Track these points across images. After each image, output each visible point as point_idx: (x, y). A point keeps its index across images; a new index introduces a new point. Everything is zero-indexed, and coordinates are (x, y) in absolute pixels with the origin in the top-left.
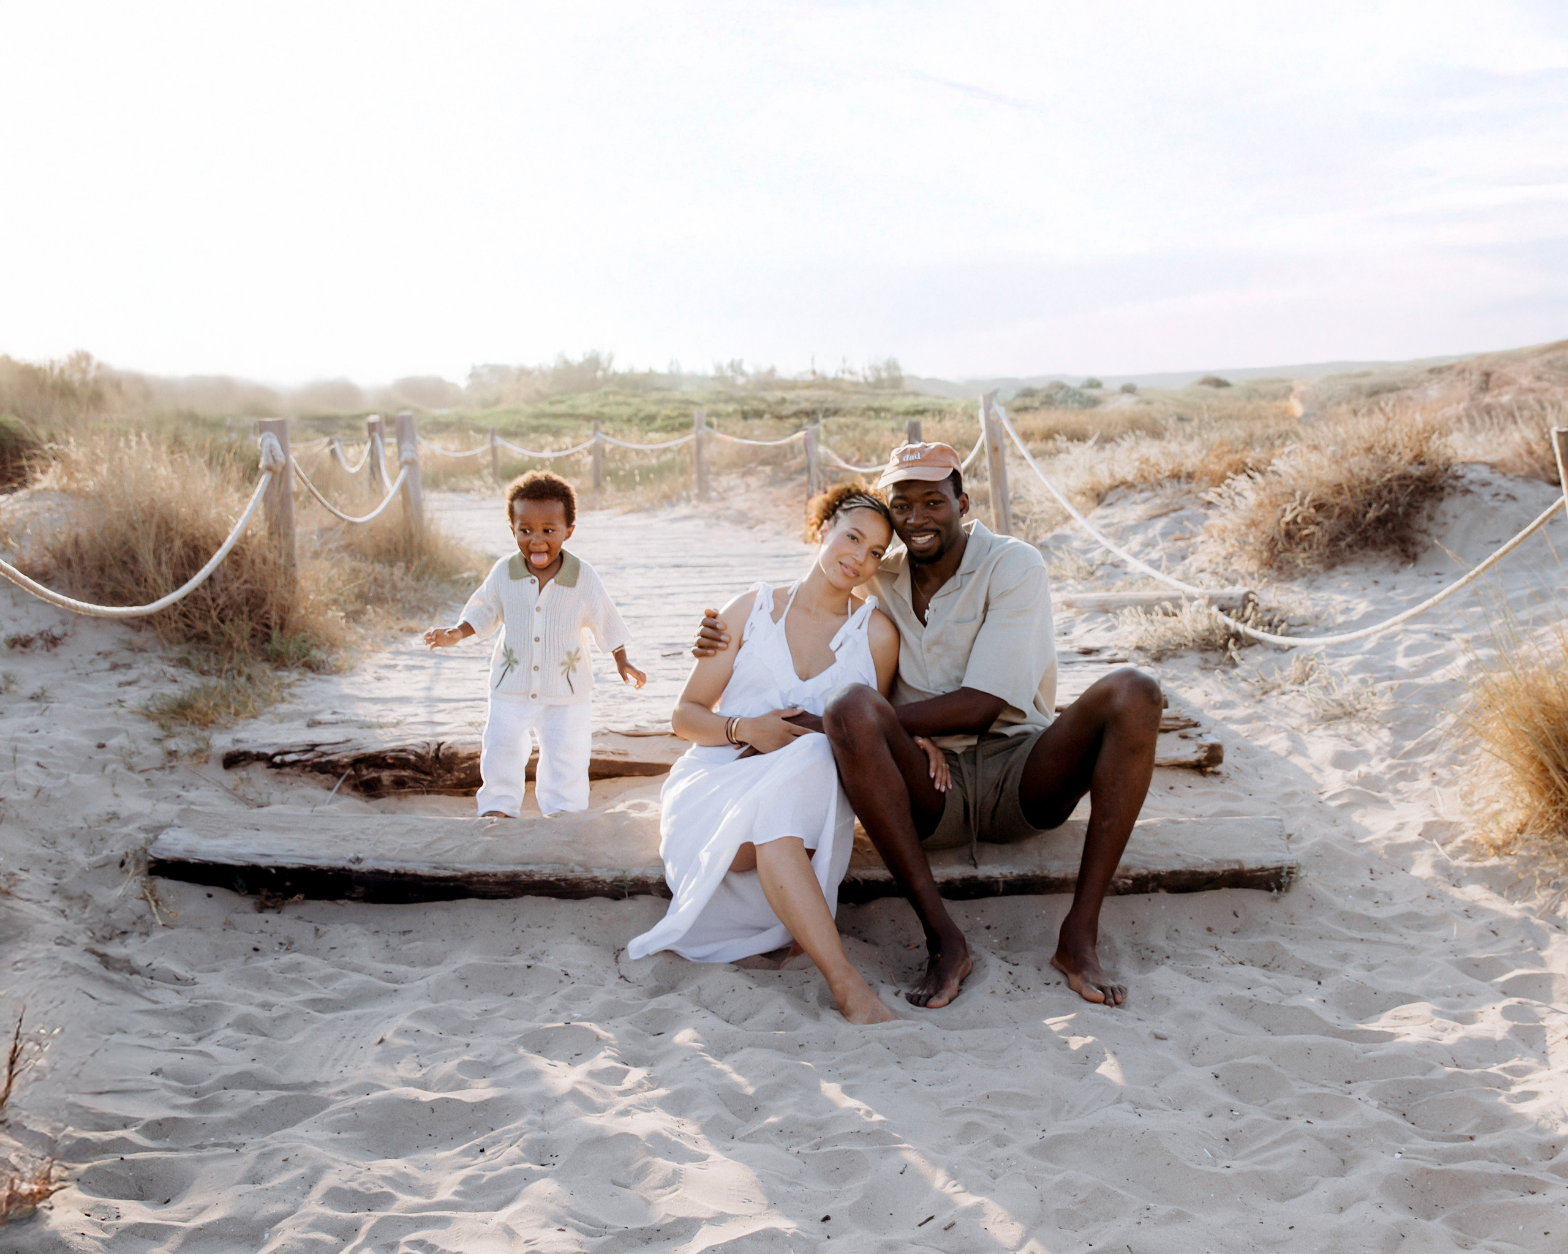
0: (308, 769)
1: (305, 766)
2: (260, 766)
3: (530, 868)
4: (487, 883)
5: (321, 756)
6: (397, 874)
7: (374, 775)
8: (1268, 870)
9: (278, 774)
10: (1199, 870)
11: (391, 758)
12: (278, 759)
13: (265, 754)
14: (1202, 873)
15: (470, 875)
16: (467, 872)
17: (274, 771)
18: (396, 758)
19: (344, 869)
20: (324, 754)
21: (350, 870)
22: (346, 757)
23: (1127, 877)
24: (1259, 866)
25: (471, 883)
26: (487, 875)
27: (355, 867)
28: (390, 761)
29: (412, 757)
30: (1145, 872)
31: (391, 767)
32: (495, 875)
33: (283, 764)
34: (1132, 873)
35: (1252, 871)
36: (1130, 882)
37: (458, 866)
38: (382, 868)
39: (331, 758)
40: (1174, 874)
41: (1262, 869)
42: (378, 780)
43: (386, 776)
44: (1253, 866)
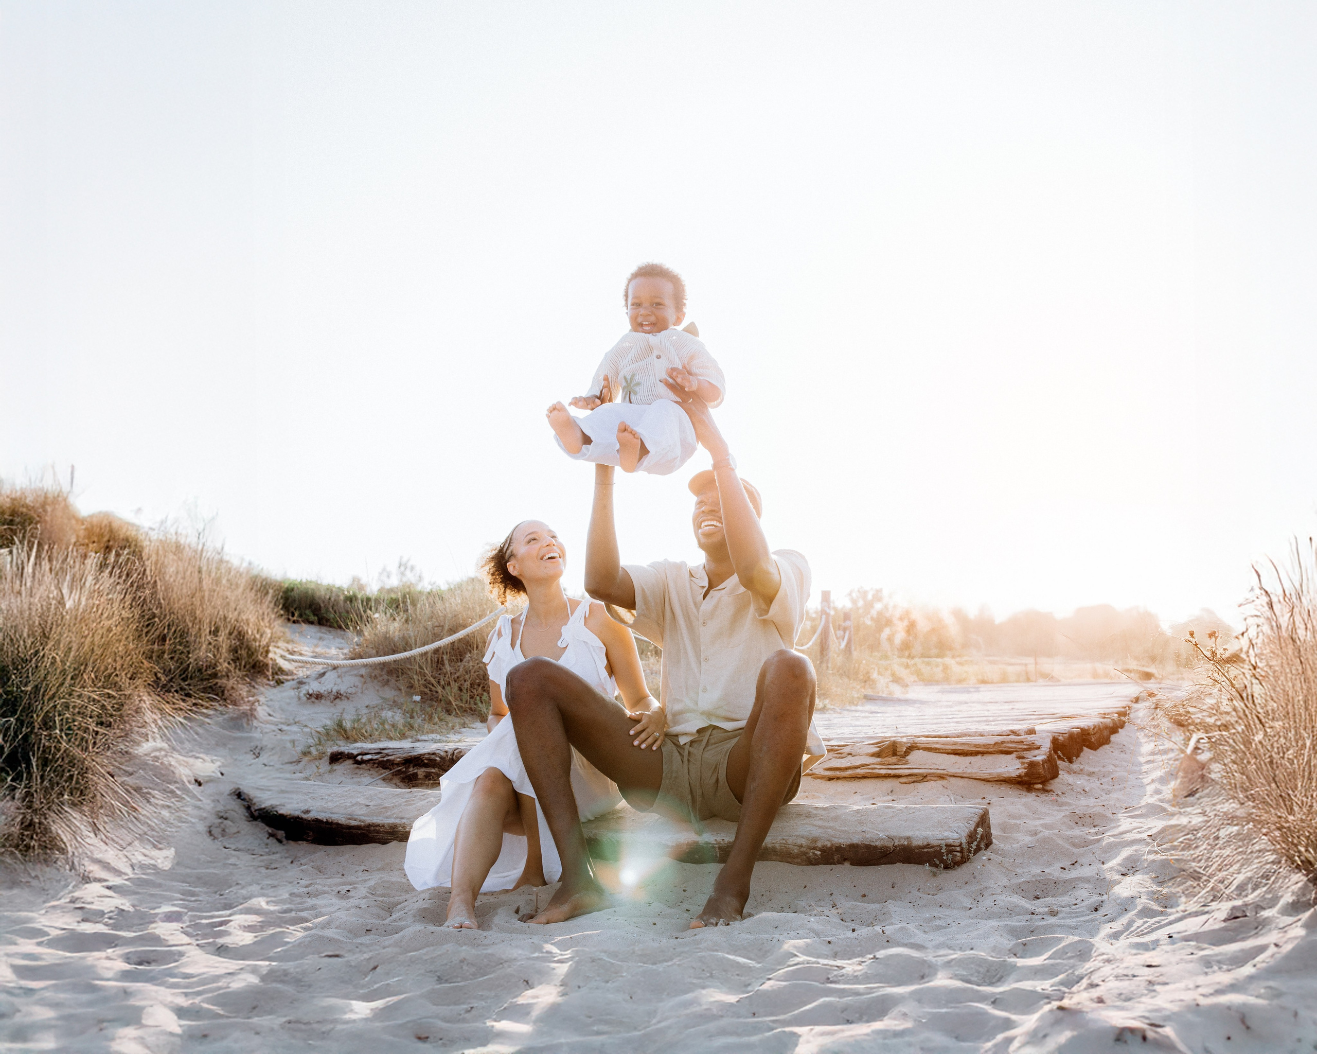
0: (376, 765)
1: (374, 763)
2: (349, 762)
3: (404, 821)
4: (378, 832)
5: (384, 757)
6: (327, 822)
7: (415, 771)
8: (933, 847)
9: (358, 768)
10: (872, 844)
11: (426, 759)
12: (359, 758)
13: (352, 754)
14: (875, 847)
15: (369, 825)
16: (367, 823)
17: (356, 766)
18: (429, 759)
19: (298, 817)
20: (387, 755)
21: (302, 818)
22: (399, 757)
23: (814, 848)
24: (925, 843)
25: (370, 831)
26: (378, 825)
27: (305, 816)
28: (426, 761)
29: (438, 759)
30: (829, 845)
31: (426, 766)
32: (383, 826)
33: (363, 762)
34: (819, 845)
35: (919, 847)
36: (819, 853)
37: (362, 818)
38: (319, 818)
39: (389, 758)
40: (853, 846)
41: (928, 846)
42: (415, 775)
43: (421, 772)
44: (920, 843)
